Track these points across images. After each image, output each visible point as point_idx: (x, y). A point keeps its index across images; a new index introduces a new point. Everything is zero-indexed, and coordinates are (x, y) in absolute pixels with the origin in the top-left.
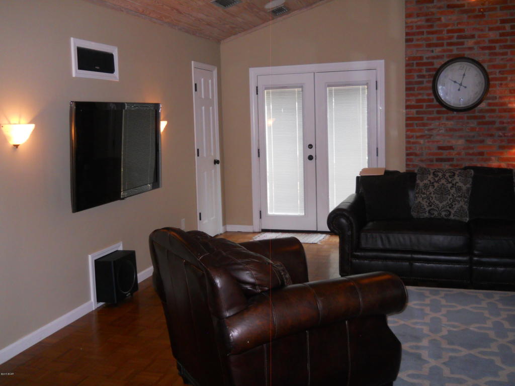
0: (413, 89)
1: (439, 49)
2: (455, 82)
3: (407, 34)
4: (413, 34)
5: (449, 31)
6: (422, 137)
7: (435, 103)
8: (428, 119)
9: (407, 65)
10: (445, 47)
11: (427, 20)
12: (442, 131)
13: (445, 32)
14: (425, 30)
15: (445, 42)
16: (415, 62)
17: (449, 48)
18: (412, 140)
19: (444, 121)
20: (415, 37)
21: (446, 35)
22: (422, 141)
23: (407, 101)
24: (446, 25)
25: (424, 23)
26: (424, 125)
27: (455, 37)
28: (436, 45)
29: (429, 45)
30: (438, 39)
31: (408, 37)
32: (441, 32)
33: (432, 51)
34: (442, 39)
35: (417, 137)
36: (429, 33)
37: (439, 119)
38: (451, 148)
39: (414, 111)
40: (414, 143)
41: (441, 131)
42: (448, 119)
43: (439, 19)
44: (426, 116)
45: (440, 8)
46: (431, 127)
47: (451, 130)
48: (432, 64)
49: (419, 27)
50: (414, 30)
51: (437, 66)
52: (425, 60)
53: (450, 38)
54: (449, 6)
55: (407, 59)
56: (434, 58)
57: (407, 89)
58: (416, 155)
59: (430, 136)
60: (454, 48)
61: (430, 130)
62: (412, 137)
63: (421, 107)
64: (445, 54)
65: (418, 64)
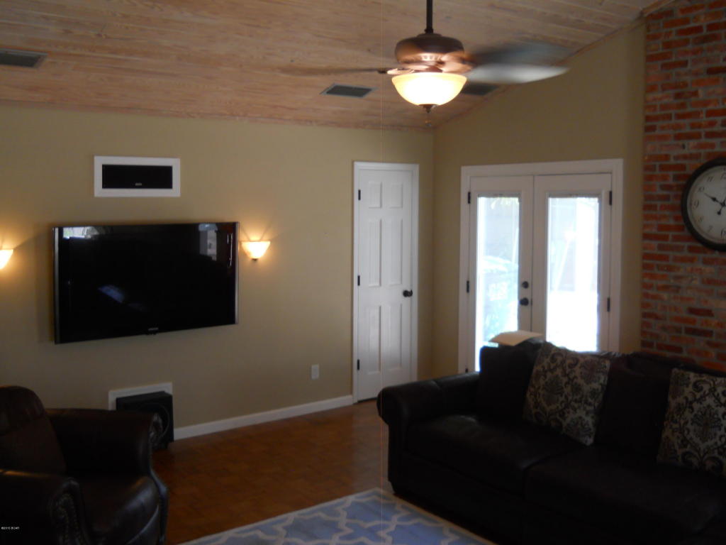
0: (653, 207)
1: (693, 143)
2: (714, 199)
3: (648, 118)
4: (656, 118)
5: (710, 114)
6: (666, 288)
7: (686, 233)
8: (676, 259)
9: (647, 168)
10: (704, 140)
11: (678, 96)
12: (697, 283)
13: (703, 115)
14: (673, 112)
15: (703, 131)
16: (658, 164)
17: (710, 141)
18: (650, 292)
19: (700, 266)
20: (659, 124)
21: (705, 119)
22: (665, 296)
23: (645, 226)
24: (706, 103)
25: (670, 100)
26: (670, 269)
27: (720, 123)
28: (689, 137)
29: (678, 137)
30: (693, 126)
31: (649, 124)
32: (697, 114)
33: (684, 147)
34: (700, 126)
35: (659, 288)
36: (679, 116)
37: (691, 260)
38: (709, 313)
39: (655, 243)
40: (654, 297)
41: (694, 282)
42: (706, 262)
43: (695, 94)
44: (671, 254)
45: (696, 74)
46: (680, 273)
47: (710, 282)
48: (683, 167)
49: (664, 107)
50: (658, 113)
51: (689, 171)
52: (672, 162)
53: (712, 124)
54: (711, 71)
55: (646, 158)
56: (685, 157)
57: (646, 207)
58: (657, 318)
59: (678, 289)
60: (717, 141)
61: (678, 278)
62: (650, 287)
63: (665, 238)
64: (702, 151)
65: (663, 168)
